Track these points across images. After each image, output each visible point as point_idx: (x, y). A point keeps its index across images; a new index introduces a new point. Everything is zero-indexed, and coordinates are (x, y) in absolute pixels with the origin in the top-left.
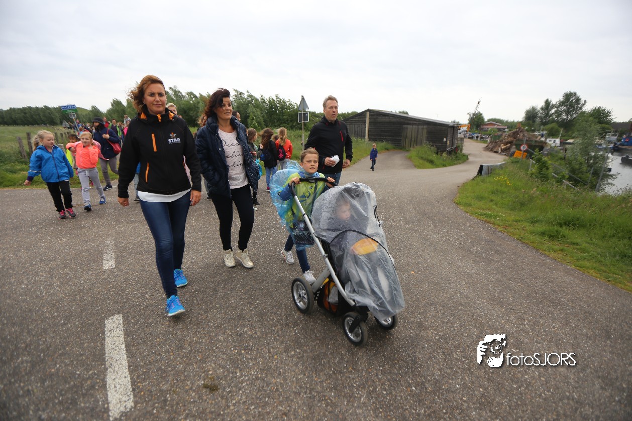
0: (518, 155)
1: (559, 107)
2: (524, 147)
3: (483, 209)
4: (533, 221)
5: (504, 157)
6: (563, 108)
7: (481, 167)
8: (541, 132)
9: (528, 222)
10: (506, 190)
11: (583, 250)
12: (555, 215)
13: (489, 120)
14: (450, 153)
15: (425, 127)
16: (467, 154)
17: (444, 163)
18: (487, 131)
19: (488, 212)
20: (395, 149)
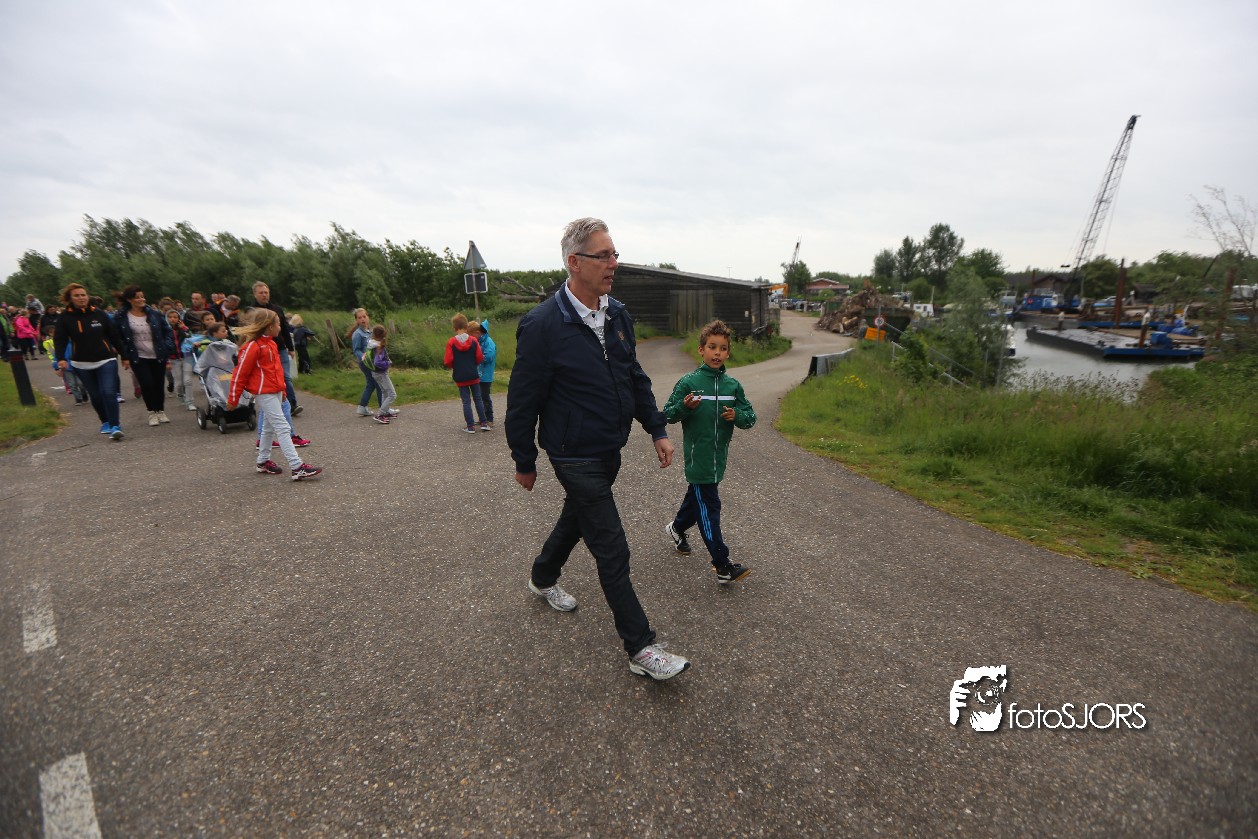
0: (871, 334)
1: (923, 250)
2: (879, 321)
3: (825, 437)
4: (909, 450)
5: (849, 339)
6: (931, 252)
7: (815, 360)
8: (904, 294)
9: (900, 453)
10: (858, 398)
11: (990, 493)
12: (940, 436)
13: (817, 277)
14: (758, 337)
15: (710, 292)
16: (788, 339)
17: (750, 356)
18: (817, 294)
19: (835, 441)
20: (658, 334)
